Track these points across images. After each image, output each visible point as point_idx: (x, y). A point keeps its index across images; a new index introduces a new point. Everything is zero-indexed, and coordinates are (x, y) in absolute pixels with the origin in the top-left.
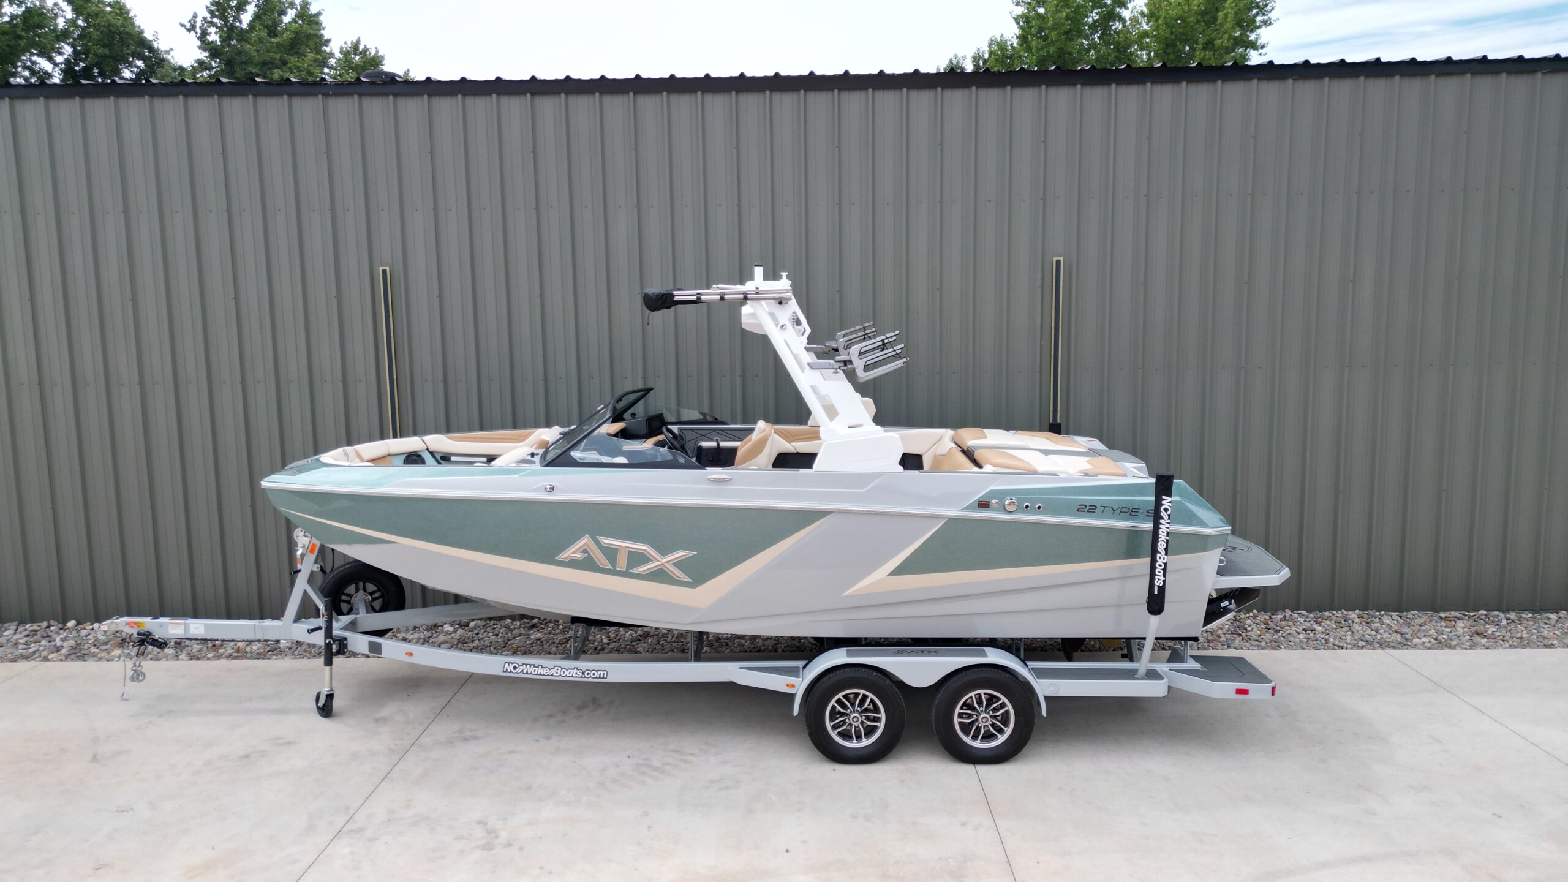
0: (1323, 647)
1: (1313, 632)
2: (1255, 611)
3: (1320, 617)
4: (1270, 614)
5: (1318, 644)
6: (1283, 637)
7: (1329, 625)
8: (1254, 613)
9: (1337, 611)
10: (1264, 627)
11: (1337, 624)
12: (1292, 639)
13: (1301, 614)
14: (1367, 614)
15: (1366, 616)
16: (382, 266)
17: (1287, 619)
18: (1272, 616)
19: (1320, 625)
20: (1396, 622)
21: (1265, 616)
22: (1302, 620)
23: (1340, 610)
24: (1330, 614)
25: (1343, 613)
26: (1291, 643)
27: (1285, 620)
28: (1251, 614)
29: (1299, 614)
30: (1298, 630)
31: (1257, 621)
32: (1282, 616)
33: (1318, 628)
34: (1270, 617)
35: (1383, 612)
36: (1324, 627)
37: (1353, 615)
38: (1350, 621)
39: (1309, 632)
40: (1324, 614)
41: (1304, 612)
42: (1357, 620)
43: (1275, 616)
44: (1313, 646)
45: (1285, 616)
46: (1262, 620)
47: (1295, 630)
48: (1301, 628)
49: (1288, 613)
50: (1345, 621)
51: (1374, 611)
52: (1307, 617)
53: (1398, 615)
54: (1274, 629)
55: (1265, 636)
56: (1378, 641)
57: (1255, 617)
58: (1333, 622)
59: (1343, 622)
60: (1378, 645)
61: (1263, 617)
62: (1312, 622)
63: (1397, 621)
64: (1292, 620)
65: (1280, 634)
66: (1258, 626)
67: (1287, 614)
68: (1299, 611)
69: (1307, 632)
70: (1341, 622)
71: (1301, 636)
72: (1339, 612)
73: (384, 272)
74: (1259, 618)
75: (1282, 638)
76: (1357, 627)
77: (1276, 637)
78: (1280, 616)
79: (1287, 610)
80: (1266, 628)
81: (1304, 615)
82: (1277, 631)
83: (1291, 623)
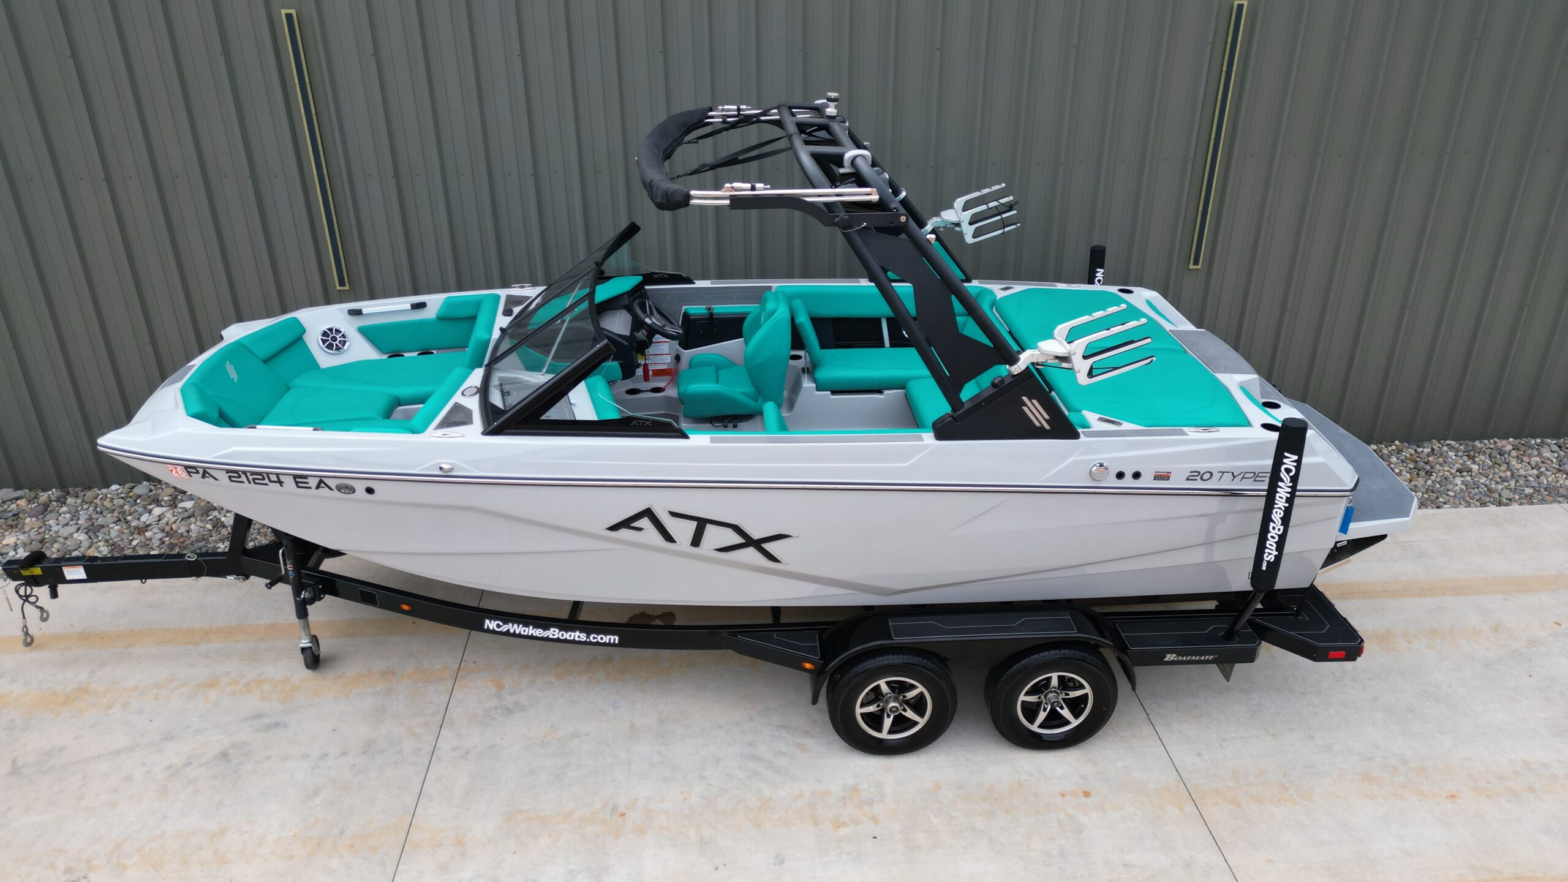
0: (1488, 499)
1: (1470, 473)
2: (1397, 442)
3: (1471, 450)
4: (1415, 447)
5: (1481, 493)
6: (1438, 482)
7: (1484, 462)
8: (1396, 446)
9: (1488, 441)
10: (1412, 466)
11: (1493, 460)
12: (1450, 487)
13: (1449, 445)
14: (1523, 445)
15: (1523, 448)
16: (284, 9)
17: (1435, 452)
18: (1420, 450)
19: (1474, 463)
20: (1556, 455)
21: (1410, 450)
22: (1451, 454)
23: (1492, 438)
24: (1483, 445)
25: (1495, 443)
26: (1451, 494)
27: (1433, 454)
28: (1394, 447)
29: (1448, 445)
30: (1454, 471)
31: (1403, 458)
32: (1429, 450)
33: (1475, 467)
34: (1416, 451)
35: (1539, 441)
36: (1479, 465)
37: (1507, 445)
38: (1507, 456)
39: (1465, 474)
40: (1476, 446)
41: (1453, 443)
42: (1514, 453)
43: (1421, 449)
44: (1477, 497)
45: (1433, 450)
46: (1408, 456)
47: (1449, 471)
48: (1456, 469)
49: (1436, 445)
50: (1499, 454)
51: (1529, 438)
52: (1458, 451)
53: (1555, 444)
54: (1424, 469)
55: (1417, 481)
56: (1545, 486)
57: (1399, 451)
58: (1487, 455)
59: (1498, 456)
60: (1547, 493)
61: (1409, 452)
62: (1465, 458)
63: (1558, 454)
64: (1441, 455)
65: (1433, 478)
66: (1405, 464)
67: (1435, 447)
68: (1448, 442)
69: (1462, 474)
70: (1496, 457)
71: (1458, 481)
72: (1492, 441)
73: (289, 17)
74: (1404, 454)
75: (1438, 486)
76: (1514, 462)
77: (1429, 482)
78: (1427, 450)
79: (1434, 441)
80: (1415, 468)
81: (1453, 447)
82: (1429, 474)
83: (1441, 460)
